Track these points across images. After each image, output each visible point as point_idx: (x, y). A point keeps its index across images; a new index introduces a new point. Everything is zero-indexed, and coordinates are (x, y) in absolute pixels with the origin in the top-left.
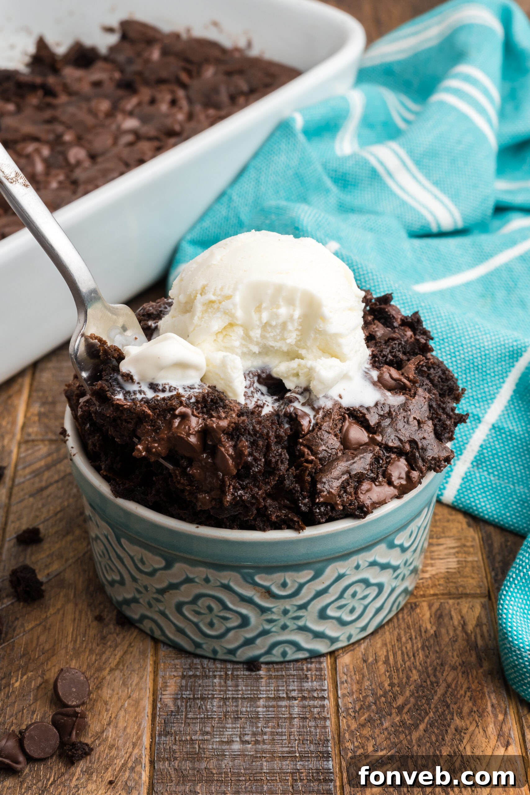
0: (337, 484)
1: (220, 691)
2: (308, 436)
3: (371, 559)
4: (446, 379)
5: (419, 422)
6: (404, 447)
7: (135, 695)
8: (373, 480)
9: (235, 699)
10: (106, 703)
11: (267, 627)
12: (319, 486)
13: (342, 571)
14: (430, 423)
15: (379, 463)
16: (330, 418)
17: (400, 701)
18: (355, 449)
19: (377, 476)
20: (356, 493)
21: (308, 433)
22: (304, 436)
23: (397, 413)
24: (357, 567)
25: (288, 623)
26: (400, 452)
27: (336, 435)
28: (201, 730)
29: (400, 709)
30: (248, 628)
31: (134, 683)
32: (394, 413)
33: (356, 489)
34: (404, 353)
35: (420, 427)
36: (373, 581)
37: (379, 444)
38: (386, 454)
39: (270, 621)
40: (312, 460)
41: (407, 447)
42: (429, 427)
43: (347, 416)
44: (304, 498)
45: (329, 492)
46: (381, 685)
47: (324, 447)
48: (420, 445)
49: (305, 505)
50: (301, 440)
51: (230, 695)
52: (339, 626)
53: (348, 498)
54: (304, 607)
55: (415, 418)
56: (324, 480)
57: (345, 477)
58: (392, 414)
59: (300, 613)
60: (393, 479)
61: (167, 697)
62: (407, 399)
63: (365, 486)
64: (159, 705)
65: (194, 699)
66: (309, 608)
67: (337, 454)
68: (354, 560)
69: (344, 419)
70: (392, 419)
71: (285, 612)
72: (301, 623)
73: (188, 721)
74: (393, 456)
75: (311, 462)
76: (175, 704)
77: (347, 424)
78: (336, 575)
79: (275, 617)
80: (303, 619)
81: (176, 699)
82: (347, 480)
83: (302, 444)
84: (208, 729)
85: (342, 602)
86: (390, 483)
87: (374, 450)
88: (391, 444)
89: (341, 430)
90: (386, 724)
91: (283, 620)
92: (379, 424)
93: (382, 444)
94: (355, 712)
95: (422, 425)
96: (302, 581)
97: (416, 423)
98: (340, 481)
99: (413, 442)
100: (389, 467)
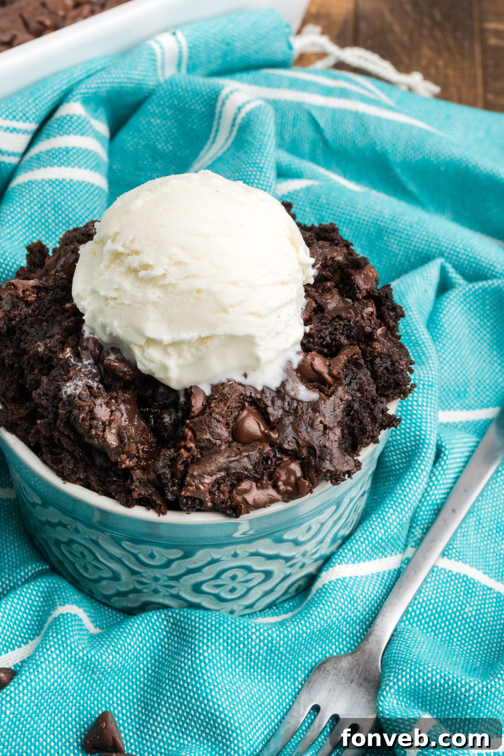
0: (208, 480)
2: (196, 419)
3: (253, 550)
4: (394, 371)
5: (326, 427)
6: (300, 451)
8: (257, 481)
11: (139, 587)
12: (188, 479)
13: (216, 557)
14: (338, 431)
15: (267, 463)
16: (225, 404)
18: (244, 444)
19: (262, 477)
20: (230, 492)
21: (197, 416)
22: (193, 417)
23: (303, 412)
24: (235, 555)
25: (160, 589)
26: (294, 456)
27: (227, 424)
30: (120, 582)
32: (300, 411)
33: (233, 486)
34: (348, 337)
35: (324, 433)
36: (256, 568)
37: (272, 444)
38: (278, 455)
39: (141, 583)
40: (191, 447)
41: (305, 452)
42: (336, 434)
43: (247, 404)
44: (173, 485)
45: (198, 488)
47: (208, 436)
48: (318, 452)
49: (172, 493)
50: (188, 421)
52: (217, 601)
53: (219, 496)
54: (177, 578)
55: (321, 422)
56: (195, 473)
57: (223, 474)
58: (298, 412)
59: (172, 583)
60: (280, 483)
62: (320, 398)
63: (245, 485)
66: (182, 580)
67: (220, 446)
68: (231, 549)
69: (243, 408)
70: (296, 417)
71: (156, 579)
72: (174, 591)
74: (286, 459)
75: (189, 450)
77: (245, 413)
78: (209, 559)
79: (145, 580)
80: (175, 588)
82: (223, 478)
83: (187, 426)
85: (219, 582)
86: (275, 487)
87: (264, 449)
88: (286, 446)
89: (236, 418)
91: (154, 585)
92: (280, 420)
93: (276, 444)
95: (327, 432)
96: (172, 557)
97: (321, 427)
98: (214, 477)
99: (311, 448)
100: (278, 469)
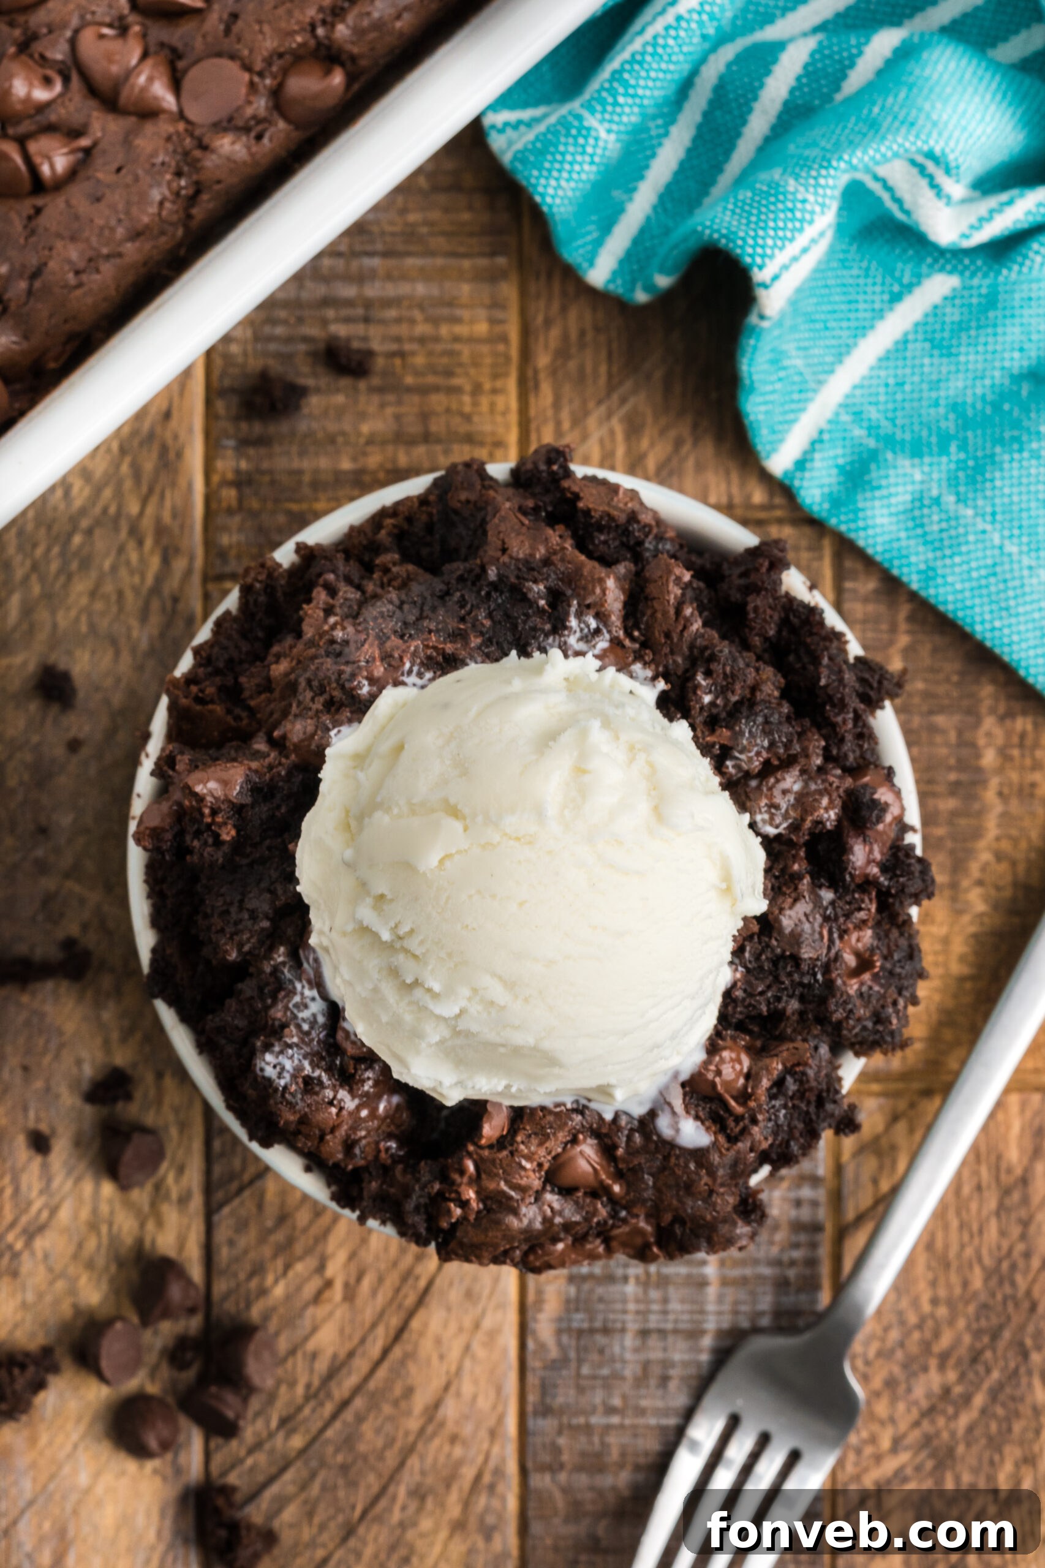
1: (638, 1312)
7: (487, 1323)
9: (662, 1333)
10: (438, 1341)
17: (946, 1340)
28: (604, 1403)
29: (944, 1358)
31: (486, 1292)
46: (915, 1303)
51: (654, 1321)
61: (544, 1327)
64: (531, 1345)
65: (592, 1331)
73: (583, 1382)
76: (559, 1344)
81: (559, 1332)
84: (617, 1402)
90: (919, 1392)
94: (867, 1363)
